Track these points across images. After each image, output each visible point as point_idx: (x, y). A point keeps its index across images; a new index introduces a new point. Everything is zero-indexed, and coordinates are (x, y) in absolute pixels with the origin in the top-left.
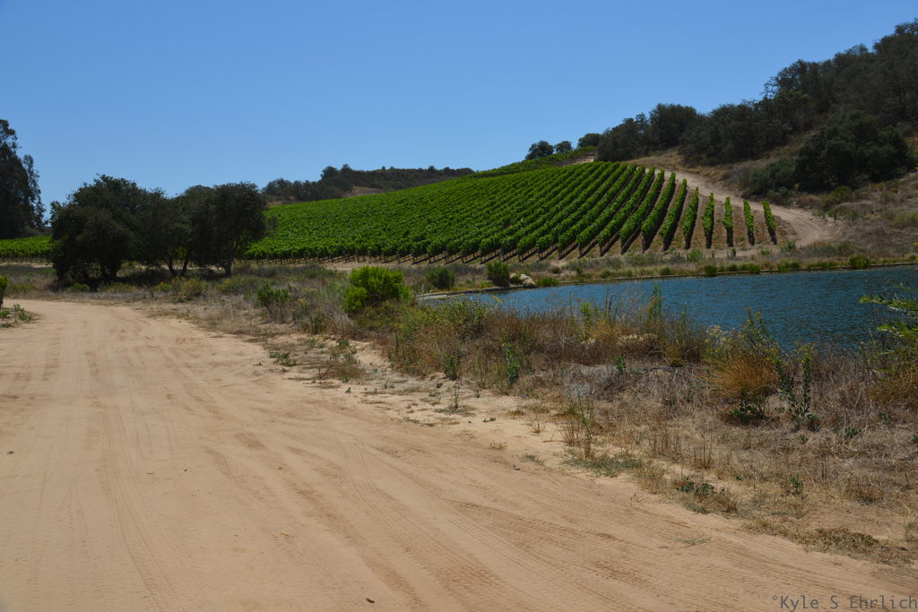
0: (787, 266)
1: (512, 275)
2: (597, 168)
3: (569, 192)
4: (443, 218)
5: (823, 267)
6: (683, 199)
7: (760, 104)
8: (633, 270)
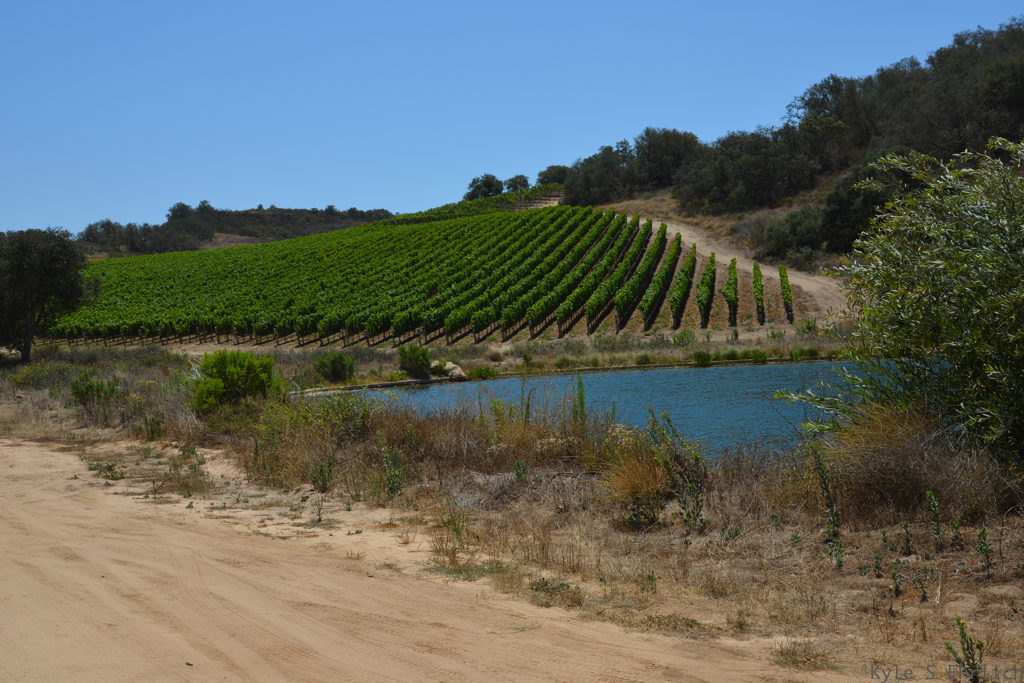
0: (802, 353)
1: (434, 363)
2: (561, 213)
3: (521, 247)
4: (342, 282)
6: (675, 260)
7: (780, 132)
8: (599, 356)
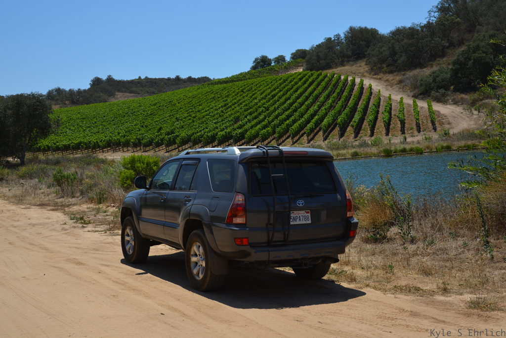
0: (443, 148)
2: (305, 76)
3: (284, 95)
4: (187, 117)
5: (468, 148)
6: (369, 99)
7: (425, 26)
